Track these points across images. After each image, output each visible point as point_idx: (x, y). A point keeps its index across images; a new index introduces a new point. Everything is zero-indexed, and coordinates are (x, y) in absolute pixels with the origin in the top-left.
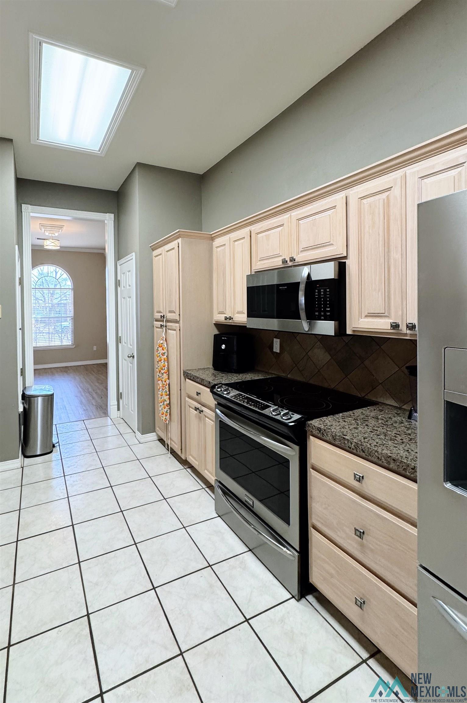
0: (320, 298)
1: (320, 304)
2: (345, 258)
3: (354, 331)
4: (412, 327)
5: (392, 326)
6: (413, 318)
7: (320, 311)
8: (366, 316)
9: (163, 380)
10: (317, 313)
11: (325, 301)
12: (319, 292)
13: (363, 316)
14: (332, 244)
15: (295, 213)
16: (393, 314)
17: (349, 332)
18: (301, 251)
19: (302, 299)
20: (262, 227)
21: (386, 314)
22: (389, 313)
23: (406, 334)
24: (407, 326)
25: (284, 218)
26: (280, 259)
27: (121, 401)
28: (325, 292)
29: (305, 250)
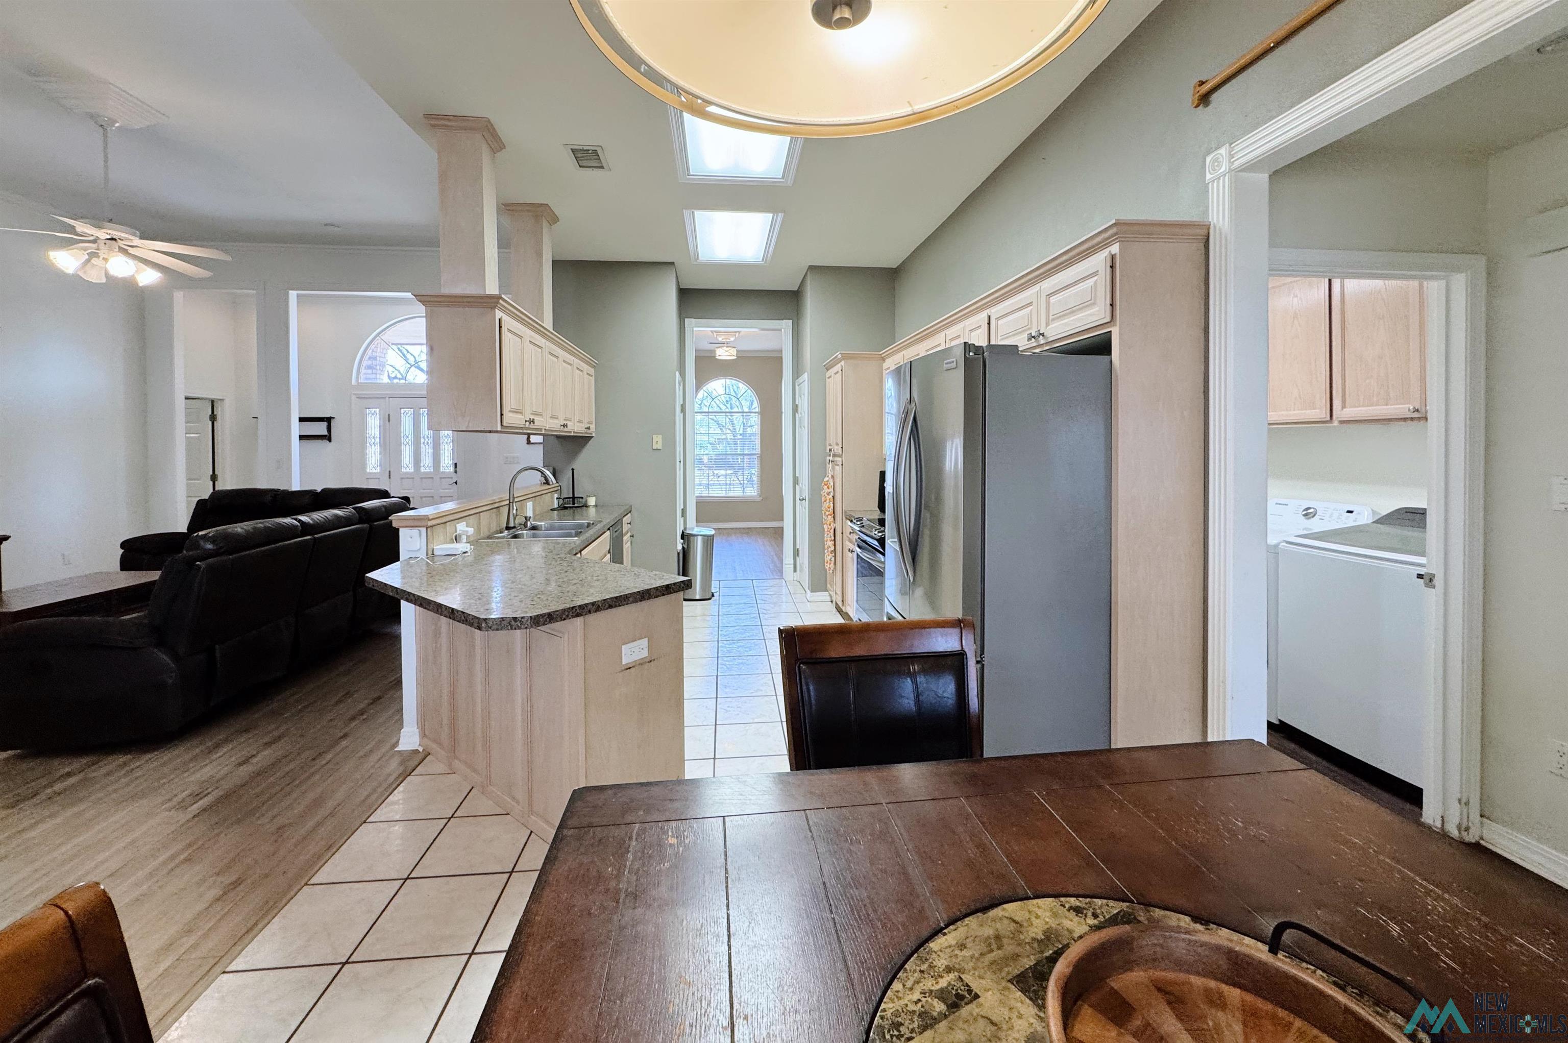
9: (828, 523)
27: (798, 559)
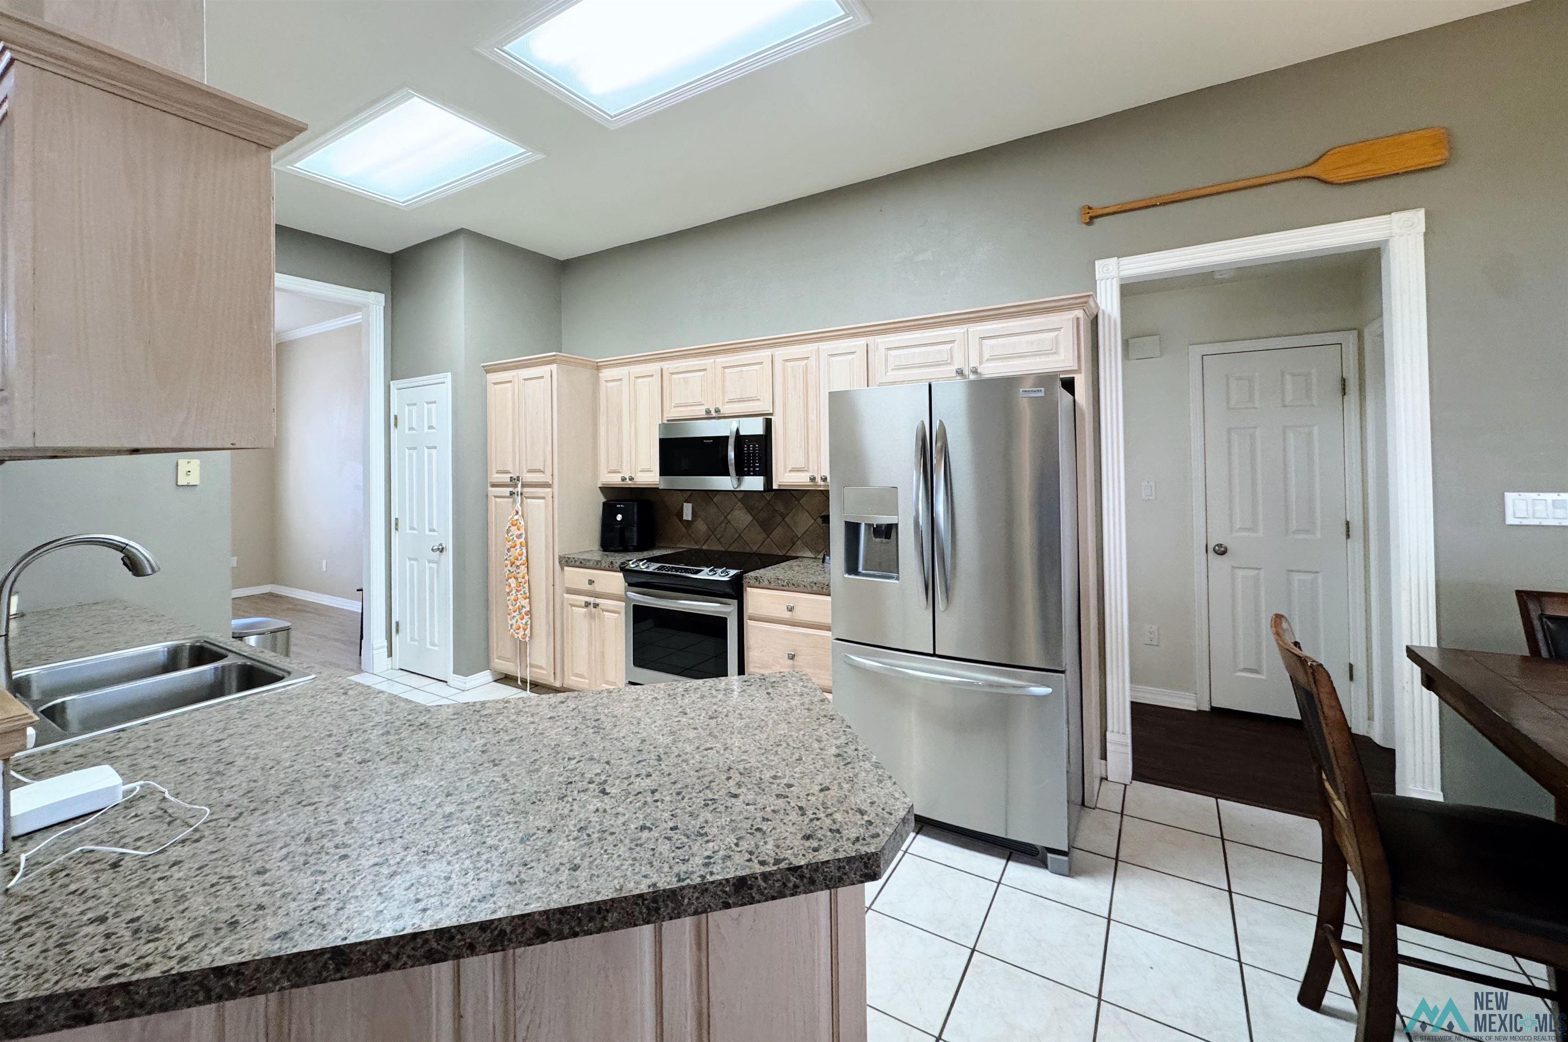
0: (749, 453)
1: (749, 460)
2: (771, 414)
3: (779, 485)
4: (824, 479)
5: (810, 479)
6: (826, 472)
7: (749, 467)
8: (790, 471)
10: (746, 469)
11: (754, 456)
12: (748, 447)
13: (788, 470)
14: (759, 400)
15: (720, 360)
16: (811, 469)
17: (775, 487)
18: (727, 402)
19: (731, 454)
20: (678, 367)
21: (806, 469)
22: (808, 468)
23: (820, 486)
24: (822, 478)
25: (708, 361)
26: (704, 408)
27: (397, 637)
28: (754, 447)
29: (731, 401)
